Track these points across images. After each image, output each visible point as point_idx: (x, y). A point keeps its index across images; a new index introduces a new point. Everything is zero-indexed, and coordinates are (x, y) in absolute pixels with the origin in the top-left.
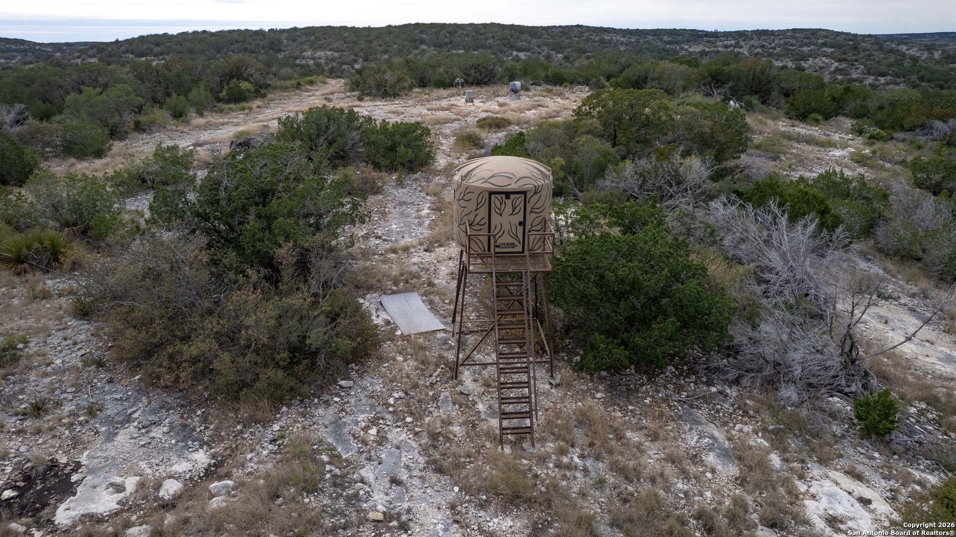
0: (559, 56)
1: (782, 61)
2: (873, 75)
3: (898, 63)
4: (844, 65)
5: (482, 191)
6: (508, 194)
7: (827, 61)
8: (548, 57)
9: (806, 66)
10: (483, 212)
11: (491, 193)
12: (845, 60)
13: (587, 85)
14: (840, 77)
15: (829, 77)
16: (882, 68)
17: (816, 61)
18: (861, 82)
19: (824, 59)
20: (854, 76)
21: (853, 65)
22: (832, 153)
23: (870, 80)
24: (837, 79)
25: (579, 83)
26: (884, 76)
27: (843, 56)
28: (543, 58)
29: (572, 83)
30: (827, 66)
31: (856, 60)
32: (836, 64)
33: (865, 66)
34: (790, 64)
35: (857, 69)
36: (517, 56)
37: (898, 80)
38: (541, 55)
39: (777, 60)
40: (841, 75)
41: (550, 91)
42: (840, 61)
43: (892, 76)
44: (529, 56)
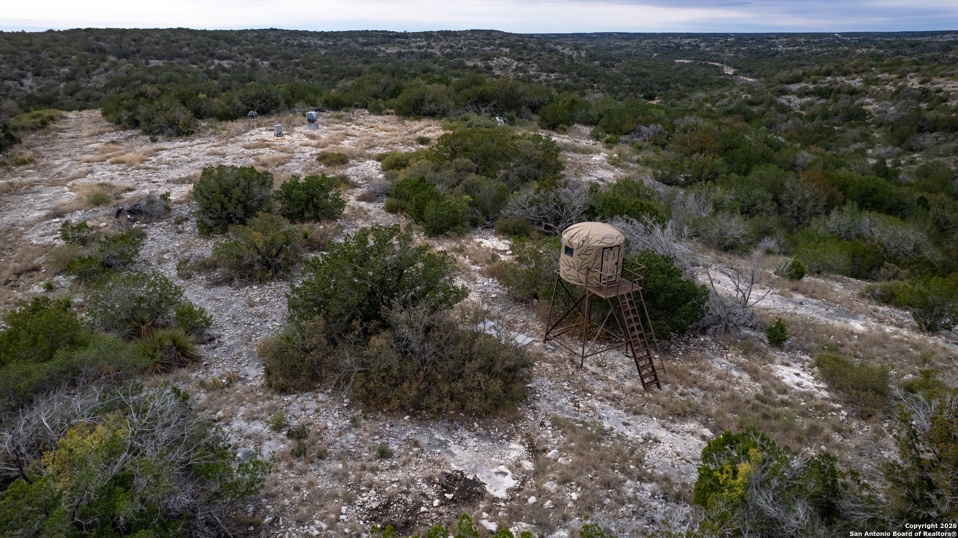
0: (265, 63)
1: (472, 61)
2: (545, 72)
3: (561, 62)
4: (521, 64)
5: (599, 248)
6: (611, 248)
7: (508, 60)
8: (253, 65)
9: (493, 65)
10: (599, 261)
11: (604, 248)
12: (522, 59)
13: (366, 107)
14: (521, 74)
15: (512, 74)
16: (551, 66)
17: (500, 60)
18: (537, 78)
19: (505, 58)
20: (532, 73)
21: (529, 64)
22: (593, 159)
23: (543, 76)
24: (519, 76)
25: (357, 107)
26: (553, 73)
27: (520, 56)
28: (248, 66)
29: (350, 106)
30: (509, 65)
31: (530, 60)
32: (516, 63)
33: (538, 64)
34: (479, 64)
35: (532, 67)
36: (219, 64)
37: (564, 76)
38: (245, 64)
39: (468, 60)
40: (521, 72)
41: (340, 117)
42: (518, 60)
43: (558, 72)
44: (232, 64)
